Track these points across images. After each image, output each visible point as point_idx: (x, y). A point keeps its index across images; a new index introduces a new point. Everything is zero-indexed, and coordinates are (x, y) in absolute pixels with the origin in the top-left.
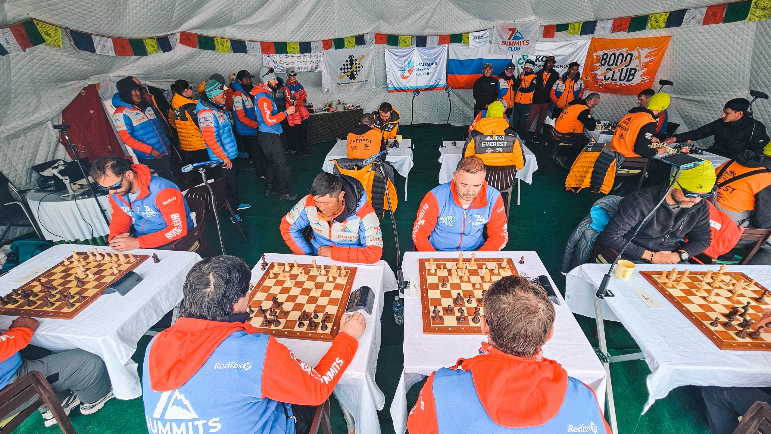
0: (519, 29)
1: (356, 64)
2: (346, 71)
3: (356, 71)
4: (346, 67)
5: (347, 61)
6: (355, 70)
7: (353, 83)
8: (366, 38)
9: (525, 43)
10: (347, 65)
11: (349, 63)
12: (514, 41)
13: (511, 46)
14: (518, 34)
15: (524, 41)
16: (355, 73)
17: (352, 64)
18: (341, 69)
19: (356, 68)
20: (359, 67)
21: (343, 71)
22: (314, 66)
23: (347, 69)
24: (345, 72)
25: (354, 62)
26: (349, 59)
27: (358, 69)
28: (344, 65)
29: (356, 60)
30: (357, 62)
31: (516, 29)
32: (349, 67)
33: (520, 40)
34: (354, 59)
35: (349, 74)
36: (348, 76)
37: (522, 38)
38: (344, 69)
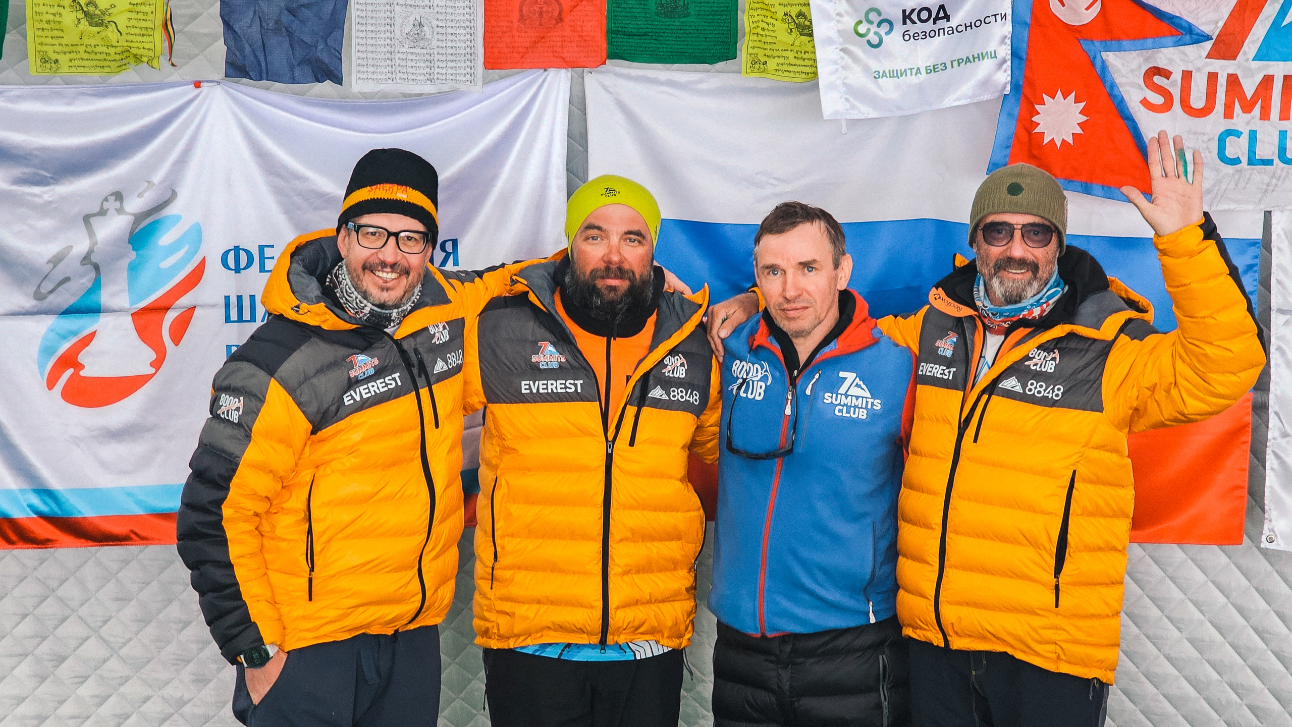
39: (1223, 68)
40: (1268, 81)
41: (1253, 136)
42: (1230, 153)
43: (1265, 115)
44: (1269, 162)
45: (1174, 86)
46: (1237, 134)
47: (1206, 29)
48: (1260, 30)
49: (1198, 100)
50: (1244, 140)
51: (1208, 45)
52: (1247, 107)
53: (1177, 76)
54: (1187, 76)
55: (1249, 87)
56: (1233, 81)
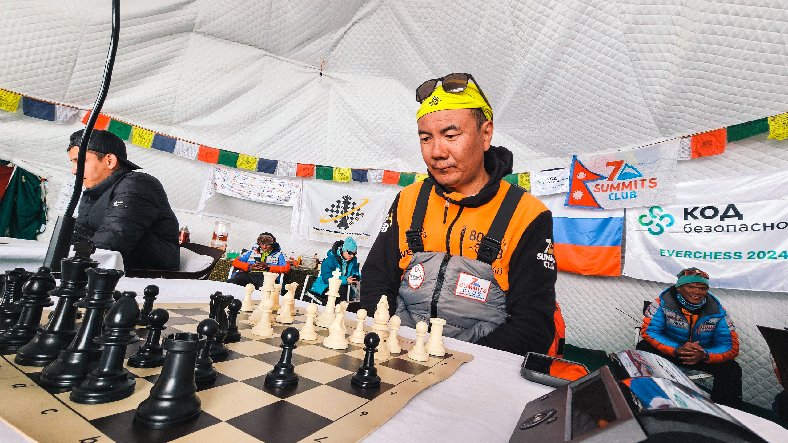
0: (630, 160)
1: (353, 208)
2: (334, 214)
3: (352, 218)
4: (335, 209)
5: (339, 202)
6: (350, 216)
7: (343, 233)
8: (370, 175)
9: (647, 183)
10: (338, 207)
11: (341, 204)
12: (621, 182)
13: (614, 191)
14: (627, 170)
15: (643, 181)
16: (349, 221)
17: (346, 208)
18: (327, 210)
19: (353, 214)
20: (358, 214)
21: (330, 213)
22: (283, 197)
23: (337, 212)
24: (331, 216)
25: (351, 206)
26: (342, 200)
27: (355, 216)
28: (333, 206)
29: (354, 204)
30: (355, 206)
31: (622, 162)
32: (340, 209)
33: (633, 180)
34: (351, 201)
35: (339, 220)
36: (336, 222)
37: (640, 175)
38: (332, 211)
39: (610, 183)
40: (619, 184)
41: (616, 194)
42: (611, 198)
43: (618, 190)
44: (620, 199)
45: (600, 187)
46: (613, 194)
47: (606, 176)
48: (617, 175)
49: (605, 188)
50: (614, 195)
51: (607, 179)
52: (615, 189)
53: (601, 185)
54: (603, 185)
55: (615, 185)
56: (612, 185)
